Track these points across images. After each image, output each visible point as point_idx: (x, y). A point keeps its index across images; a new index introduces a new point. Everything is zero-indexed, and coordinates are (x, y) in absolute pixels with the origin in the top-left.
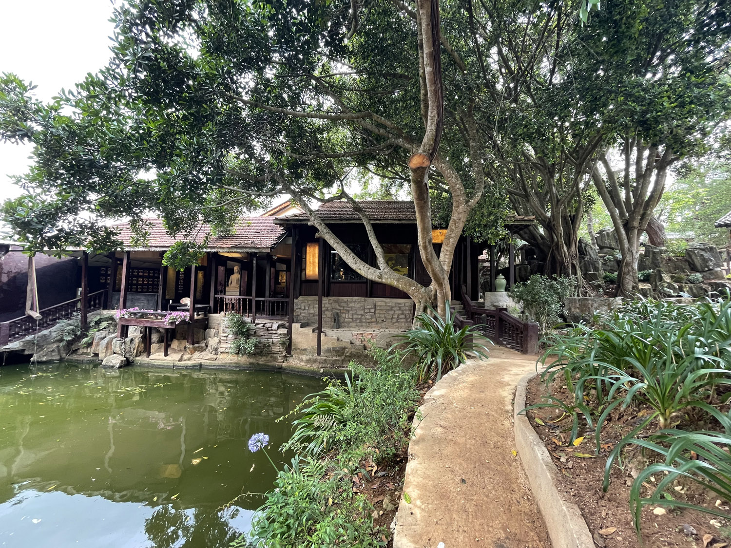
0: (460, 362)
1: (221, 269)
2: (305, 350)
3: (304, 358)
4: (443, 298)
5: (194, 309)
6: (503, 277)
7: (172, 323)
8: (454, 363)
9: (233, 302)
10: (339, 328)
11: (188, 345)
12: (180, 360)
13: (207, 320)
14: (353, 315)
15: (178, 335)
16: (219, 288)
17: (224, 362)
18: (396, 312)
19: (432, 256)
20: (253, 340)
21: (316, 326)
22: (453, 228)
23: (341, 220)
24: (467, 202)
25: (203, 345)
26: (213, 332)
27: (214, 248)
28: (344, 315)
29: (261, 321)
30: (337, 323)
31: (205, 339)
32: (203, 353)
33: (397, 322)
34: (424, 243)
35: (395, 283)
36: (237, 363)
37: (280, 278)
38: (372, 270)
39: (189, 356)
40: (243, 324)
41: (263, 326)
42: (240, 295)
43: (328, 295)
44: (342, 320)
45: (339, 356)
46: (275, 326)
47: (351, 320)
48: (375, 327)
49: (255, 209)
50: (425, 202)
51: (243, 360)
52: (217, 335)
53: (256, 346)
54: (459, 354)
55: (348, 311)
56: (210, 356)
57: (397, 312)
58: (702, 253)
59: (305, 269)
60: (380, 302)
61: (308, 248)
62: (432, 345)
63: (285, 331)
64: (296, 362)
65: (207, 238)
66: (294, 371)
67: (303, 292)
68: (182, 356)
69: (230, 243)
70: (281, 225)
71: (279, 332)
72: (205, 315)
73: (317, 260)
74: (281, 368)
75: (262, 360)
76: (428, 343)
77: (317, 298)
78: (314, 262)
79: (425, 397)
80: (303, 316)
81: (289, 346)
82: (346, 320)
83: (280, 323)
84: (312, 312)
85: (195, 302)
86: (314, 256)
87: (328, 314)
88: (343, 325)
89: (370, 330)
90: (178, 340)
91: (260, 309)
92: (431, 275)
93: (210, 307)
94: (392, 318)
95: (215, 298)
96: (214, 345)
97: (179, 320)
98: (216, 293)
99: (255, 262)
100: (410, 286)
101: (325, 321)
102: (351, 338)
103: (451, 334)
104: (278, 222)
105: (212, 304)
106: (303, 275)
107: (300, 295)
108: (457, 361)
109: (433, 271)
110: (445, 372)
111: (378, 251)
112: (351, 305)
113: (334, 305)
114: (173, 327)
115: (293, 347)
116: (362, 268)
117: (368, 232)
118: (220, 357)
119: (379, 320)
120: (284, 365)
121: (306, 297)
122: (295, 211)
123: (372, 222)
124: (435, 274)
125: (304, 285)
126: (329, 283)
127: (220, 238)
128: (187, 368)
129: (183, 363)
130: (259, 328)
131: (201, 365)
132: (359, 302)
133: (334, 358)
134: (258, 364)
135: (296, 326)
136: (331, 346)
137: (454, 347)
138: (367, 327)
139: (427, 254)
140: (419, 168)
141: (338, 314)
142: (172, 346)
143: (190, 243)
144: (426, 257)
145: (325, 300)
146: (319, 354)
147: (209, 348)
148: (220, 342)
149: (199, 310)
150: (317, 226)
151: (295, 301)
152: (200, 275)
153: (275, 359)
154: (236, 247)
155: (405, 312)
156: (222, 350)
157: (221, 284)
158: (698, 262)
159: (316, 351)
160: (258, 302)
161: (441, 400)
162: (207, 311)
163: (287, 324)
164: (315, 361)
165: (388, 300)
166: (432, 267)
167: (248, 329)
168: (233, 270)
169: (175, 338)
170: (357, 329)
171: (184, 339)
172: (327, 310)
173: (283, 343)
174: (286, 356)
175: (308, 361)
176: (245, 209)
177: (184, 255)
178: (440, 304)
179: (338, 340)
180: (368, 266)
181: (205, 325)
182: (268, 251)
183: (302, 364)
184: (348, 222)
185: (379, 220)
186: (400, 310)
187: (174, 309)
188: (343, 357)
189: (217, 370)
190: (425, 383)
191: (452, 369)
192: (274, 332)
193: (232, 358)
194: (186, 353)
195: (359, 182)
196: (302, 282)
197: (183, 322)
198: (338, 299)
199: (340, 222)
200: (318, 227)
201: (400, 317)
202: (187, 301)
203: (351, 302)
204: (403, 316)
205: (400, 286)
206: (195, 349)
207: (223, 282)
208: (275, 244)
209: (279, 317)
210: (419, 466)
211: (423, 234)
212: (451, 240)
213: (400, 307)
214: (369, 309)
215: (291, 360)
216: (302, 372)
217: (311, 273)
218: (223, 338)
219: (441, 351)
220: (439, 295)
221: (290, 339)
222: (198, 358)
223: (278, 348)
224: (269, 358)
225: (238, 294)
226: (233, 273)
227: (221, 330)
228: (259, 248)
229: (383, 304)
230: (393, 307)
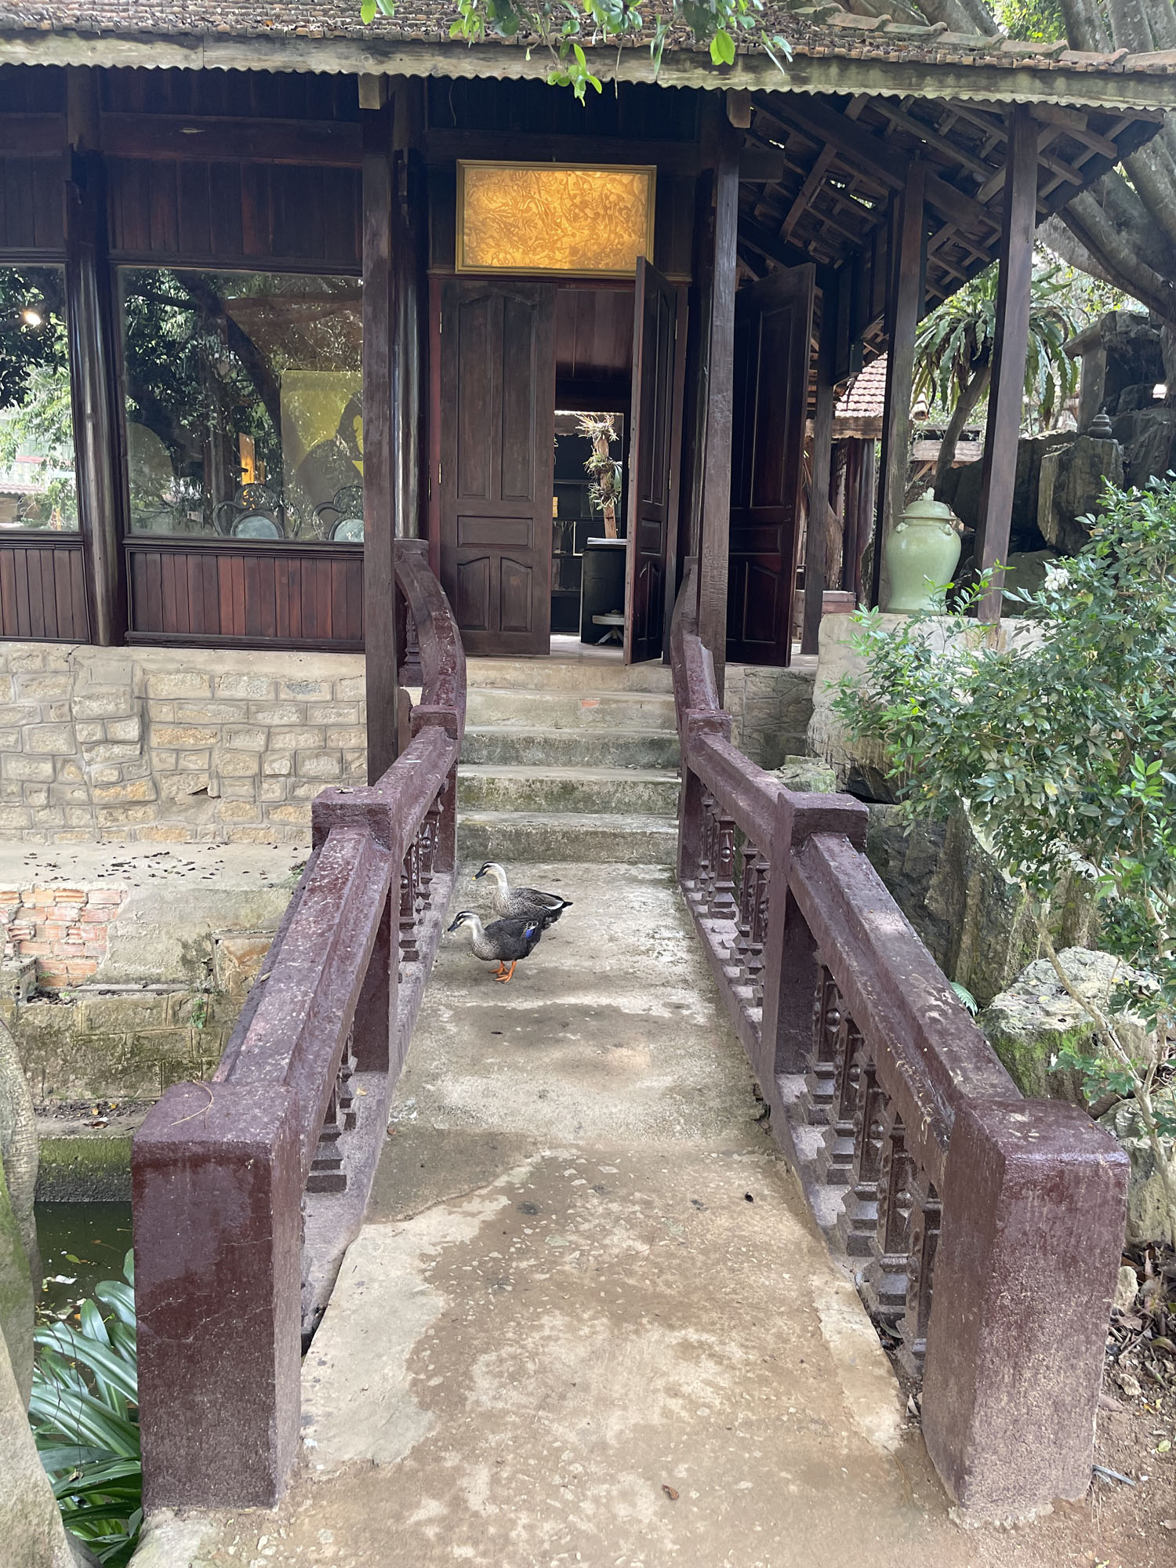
18: (279, 743)
48: (149, 836)
57: (286, 742)
60: (174, 674)
94: (258, 778)
132: (35, 677)
155: (337, 740)
165: (228, 660)
186: (305, 723)
201: (310, 767)
213: (304, 710)
214: (103, 720)
229: (192, 687)
230: (261, 707)
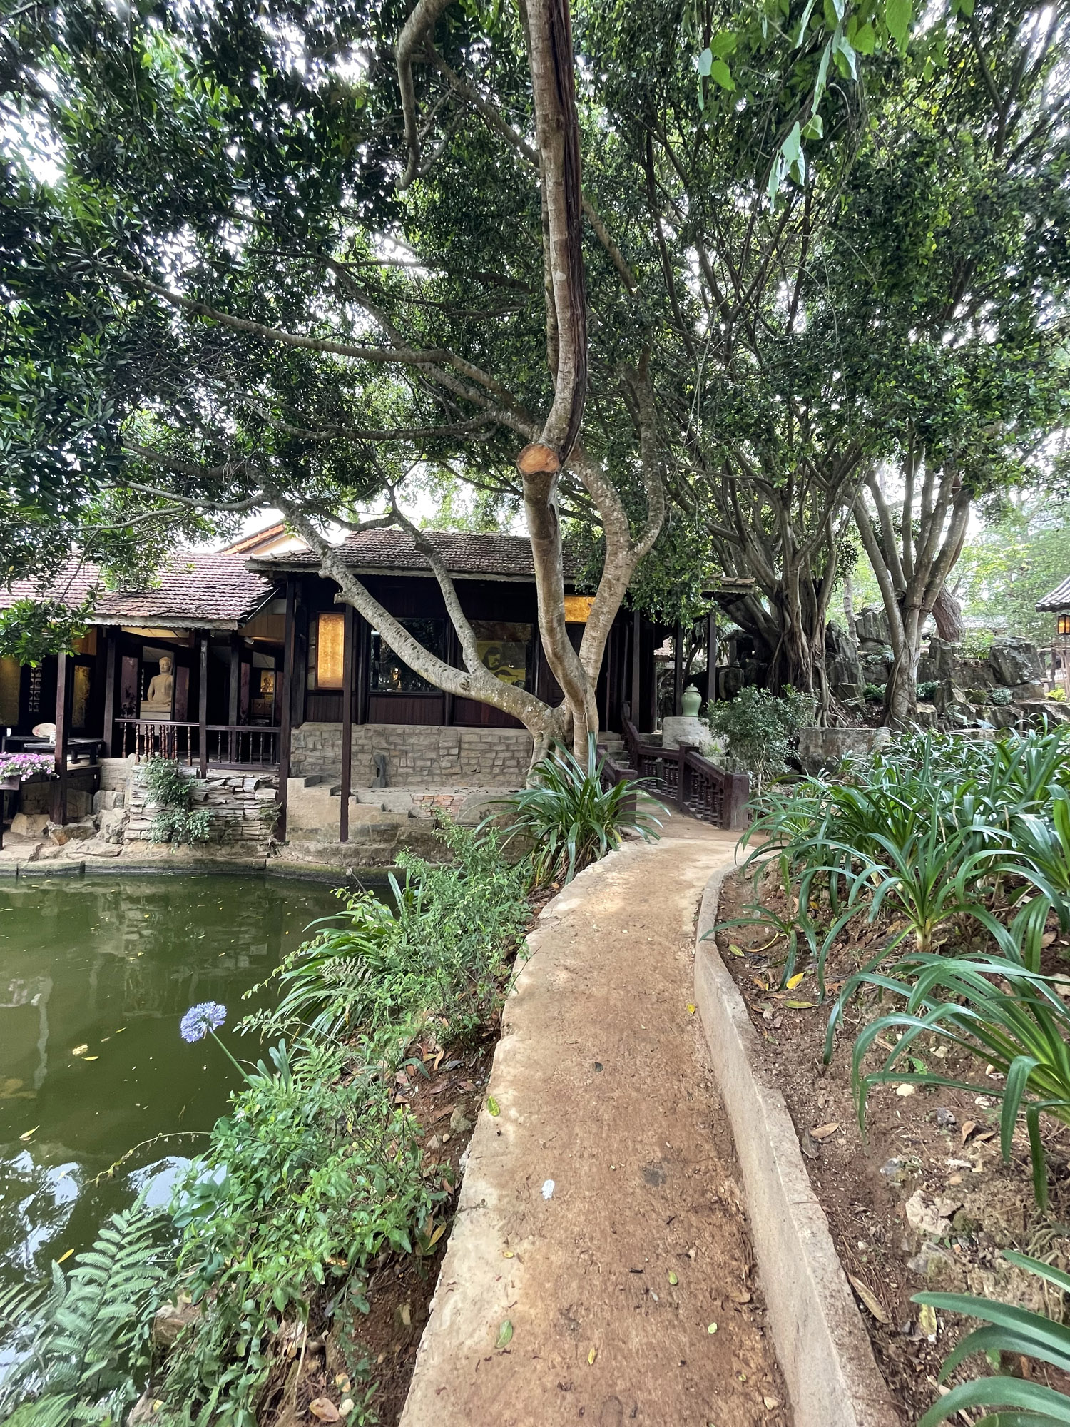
0: (609, 847)
1: (129, 663)
2: (315, 831)
3: (313, 846)
4: (583, 728)
5: (66, 749)
6: (696, 689)
7: (10, 778)
8: (599, 849)
9: (157, 733)
10: (387, 785)
11: (52, 826)
12: (33, 858)
13: (98, 771)
14: (414, 760)
15: (28, 805)
16: (125, 703)
17: (137, 858)
19: (564, 648)
20: (202, 813)
21: (339, 782)
22: (606, 595)
23: (392, 568)
24: (632, 546)
25: (90, 824)
26: (110, 796)
27: (110, 616)
28: (396, 761)
29: (218, 774)
30: (383, 776)
31: (92, 813)
32: (87, 842)
33: (502, 773)
34: (550, 622)
35: (495, 699)
36: (166, 861)
37: (263, 684)
38: (451, 671)
39: (56, 848)
40: (180, 779)
41: (225, 784)
42: (173, 719)
43: (364, 721)
44: (392, 771)
45: (386, 841)
46: (250, 784)
47: (410, 771)
48: (458, 784)
49: (205, 537)
50: (552, 542)
51: (181, 853)
52: (121, 802)
53: (210, 824)
54: (609, 834)
55: (406, 752)
56: (104, 847)
57: (501, 755)
58: (1015, 653)
59: (315, 668)
60: (470, 734)
61: (321, 624)
62: (561, 818)
63: (271, 794)
64: (295, 856)
65: (93, 595)
66: (290, 874)
67: (311, 714)
68: (38, 850)
69: (147, 606)
70: (262, 573)
71: (258, 795)
72: (93, 761)
73: (340, 649)
74: (264, 868)
75: (222, 854)
76: (554, 814)
77: (340, 726)
78: (334, 655)
79: (541, 916)
80: (312, 764)
81: (279, 823)
82: (401, 770)
83: (261, 777)
84: (331, 754)
85: (68, 732)
86: (334, 641)
87: (365, 758)
88: (394, 780)
89: (449, 790)
90: (29, 815)
91: (216, 748)
92: (562, 685)
93: (104, 744)
94: (493, 766)
95: (114, 723)
96: (113, 825)
97: (30, 772)
98: (117, 712)
99: (204, 649)
100: (524, 704)
101: (359, 774)
102: (411, 806)
103: (595, 795)
104: (255, 566)
105: (108, 737)
106: (311, 677)
107: (305, 720)
108: (604, 846)
109: (565, 676)
110: (581, 866)
111: (465, 634)
112: (411, 741)
113: (375, 740)
114: (16, 788)
115: (289, 827)
116: (431, 668)
117: (446, 596)
118: (128, 848)
119: (467, 770)
120: (269, 862)
121: (317, 725)
122: (293, 545)
123: (455, 576)
124: (569, 684)
125: (312, 698)
126: (367, 696)
127: (125, 596)
128: (48, 874)
129: (39, 864)
130: (215, 789)
131: (83, 867)
132: (428, 735)
133: (375, 846)
134: (213, 861)
135: (295, 784)
136: (369, 823)
137: (600, 819)
138: (443, 784)
139: (554, 643)
140: (538, 473)
141: (384, 757)
142: (13, 828)
143: (52, 604)
144: (554, 649)
145: (358, 732)
146: (344, 838)
147: (103, 831)
148: (127, 817)
149: (77, 750)
150: (338, 578)
151: (294, 732)
152: (81, 674)
153: (251, 851)
154: (160, 617)
155: (517, 755)
156: (133, 834)
157: (128, 695)
158: (1007, 669)
159: (338, 833)
160: (211, 735)
161: (570, 920)
162: (98, 753)
163: (276, 780)
164: (336, 852)
165: (485, 731)
166: (564, 669)
167: (191, 791)
168: (157, 665)
169: (21, 811)
170: (423, 787)
171: (43, 812)
172: (362, 751)
173: (268, 818)
174: (273, 845)
175: (320, 853)
176: (181, 536)
177: (37, 631)
178: (577, 739)
179: (384, 809)
180: (444, 665)
181: (93, 782)
182: (234, 627)
183: (309, 858)
184: (405, 573)
185: (470, 572)
186: (508, 750)
187: (15, 747)
188: (393, 844)
189: (122, 875)
190: (546, 888)
191: (594, 860)
192: (248, 796)
193: (155, 850)
194: (48, 843)
195: (432, 492)
196: (308, 693)
197: (40, 776)
198: (385, 730)
199: (388, 573)
200: (340, 582)
201: (508, 763)
202: (48, 731)
203: (411, 735)
204: (514, 763)
205: (505, 705)
206: (70, 835)
207: (133, 691)
208: (248, 613)
209: (258, 765)
210: (519, 1045)
211: (547, 605)
212: (602, 618)
213: (508, 746)
214: (448, 748)
215: (284, 851)
216: (309, 875)
217: (329, 675)
218: (134, 809)
219: (576, 827)
220: (576, 723)
221: (283, 810)
222: (75, 852)
223: (257, 829)
224: (237, 849)
225: (169, 717)
226: (158, 672)
227: (129, 792)
228: (212, 621)
229: (475, 739)
230: (495, 744)
